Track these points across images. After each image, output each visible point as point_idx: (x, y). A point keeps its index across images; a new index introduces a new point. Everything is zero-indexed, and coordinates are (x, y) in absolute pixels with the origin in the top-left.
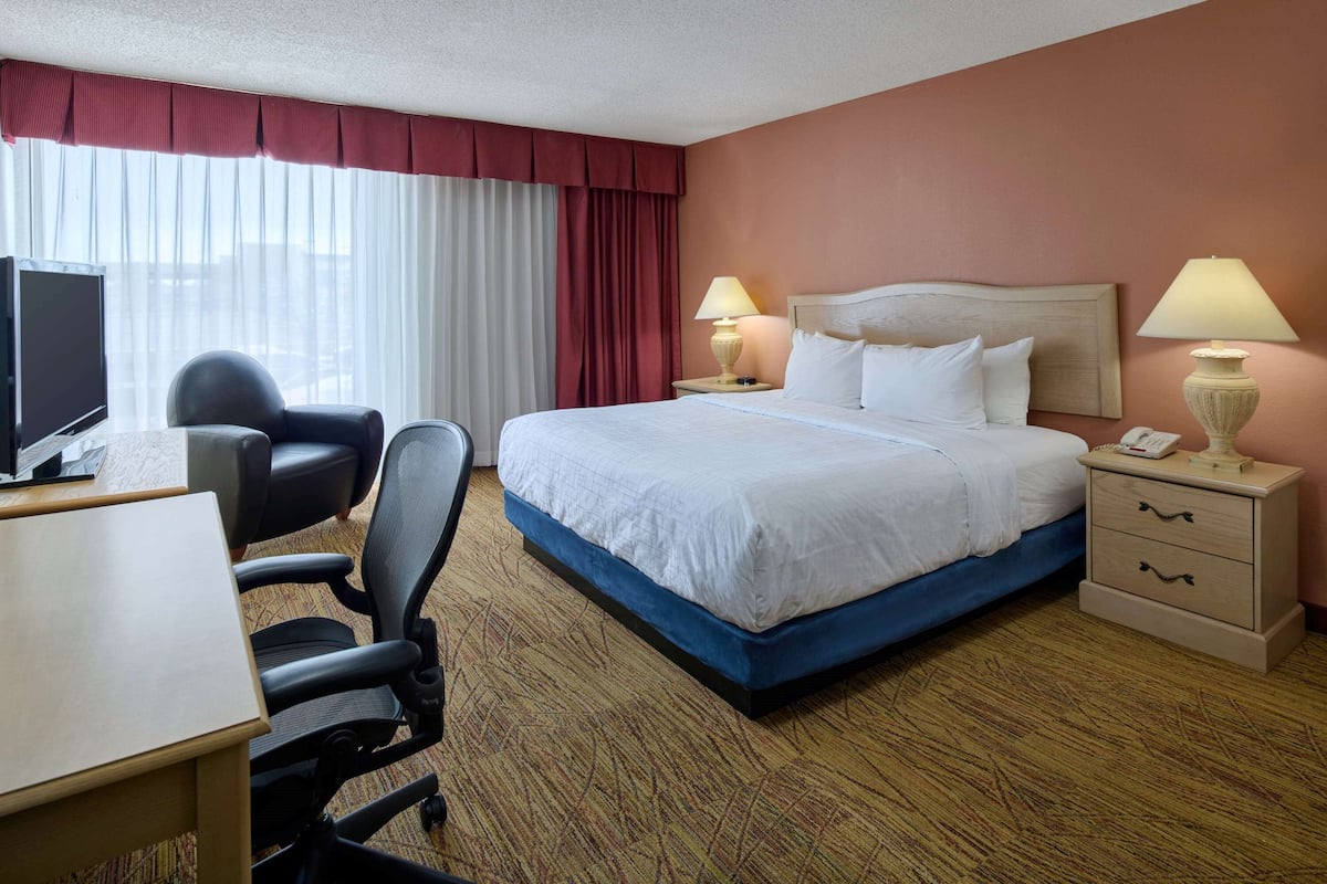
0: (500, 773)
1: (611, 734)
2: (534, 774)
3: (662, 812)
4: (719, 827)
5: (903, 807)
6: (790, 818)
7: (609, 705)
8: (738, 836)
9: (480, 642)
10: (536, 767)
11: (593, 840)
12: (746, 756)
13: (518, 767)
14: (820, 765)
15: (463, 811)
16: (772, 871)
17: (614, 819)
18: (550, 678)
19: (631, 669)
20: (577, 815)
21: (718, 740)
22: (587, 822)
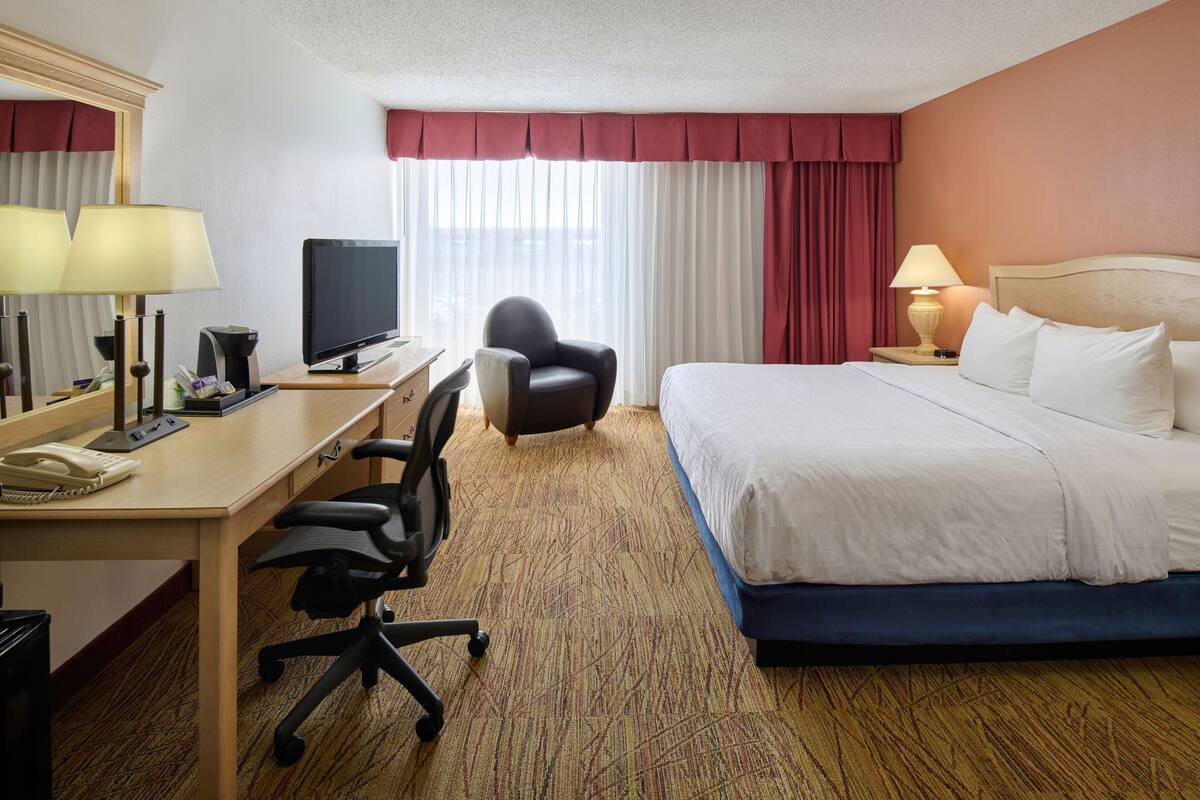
0: (543, 632)
1: (637, 634)
2: (563, 641)
3: (627, 704)
4: (661, 733)
5: (838, 793)
6: (723, 754)
7: (652, 614)
8: (669, 747)
9: (598, 539)
10: (568, 637)
11: (565, 701)
12: (729, 692)
13: (556, 633)
14: (787, 726)
15: (503, 648)
16: (674, 784)
17: (591, 695)
18: (625, 580)
19: (690, 592)
20: (568, 680)
21: (715, 670)
22: (571, 688)
